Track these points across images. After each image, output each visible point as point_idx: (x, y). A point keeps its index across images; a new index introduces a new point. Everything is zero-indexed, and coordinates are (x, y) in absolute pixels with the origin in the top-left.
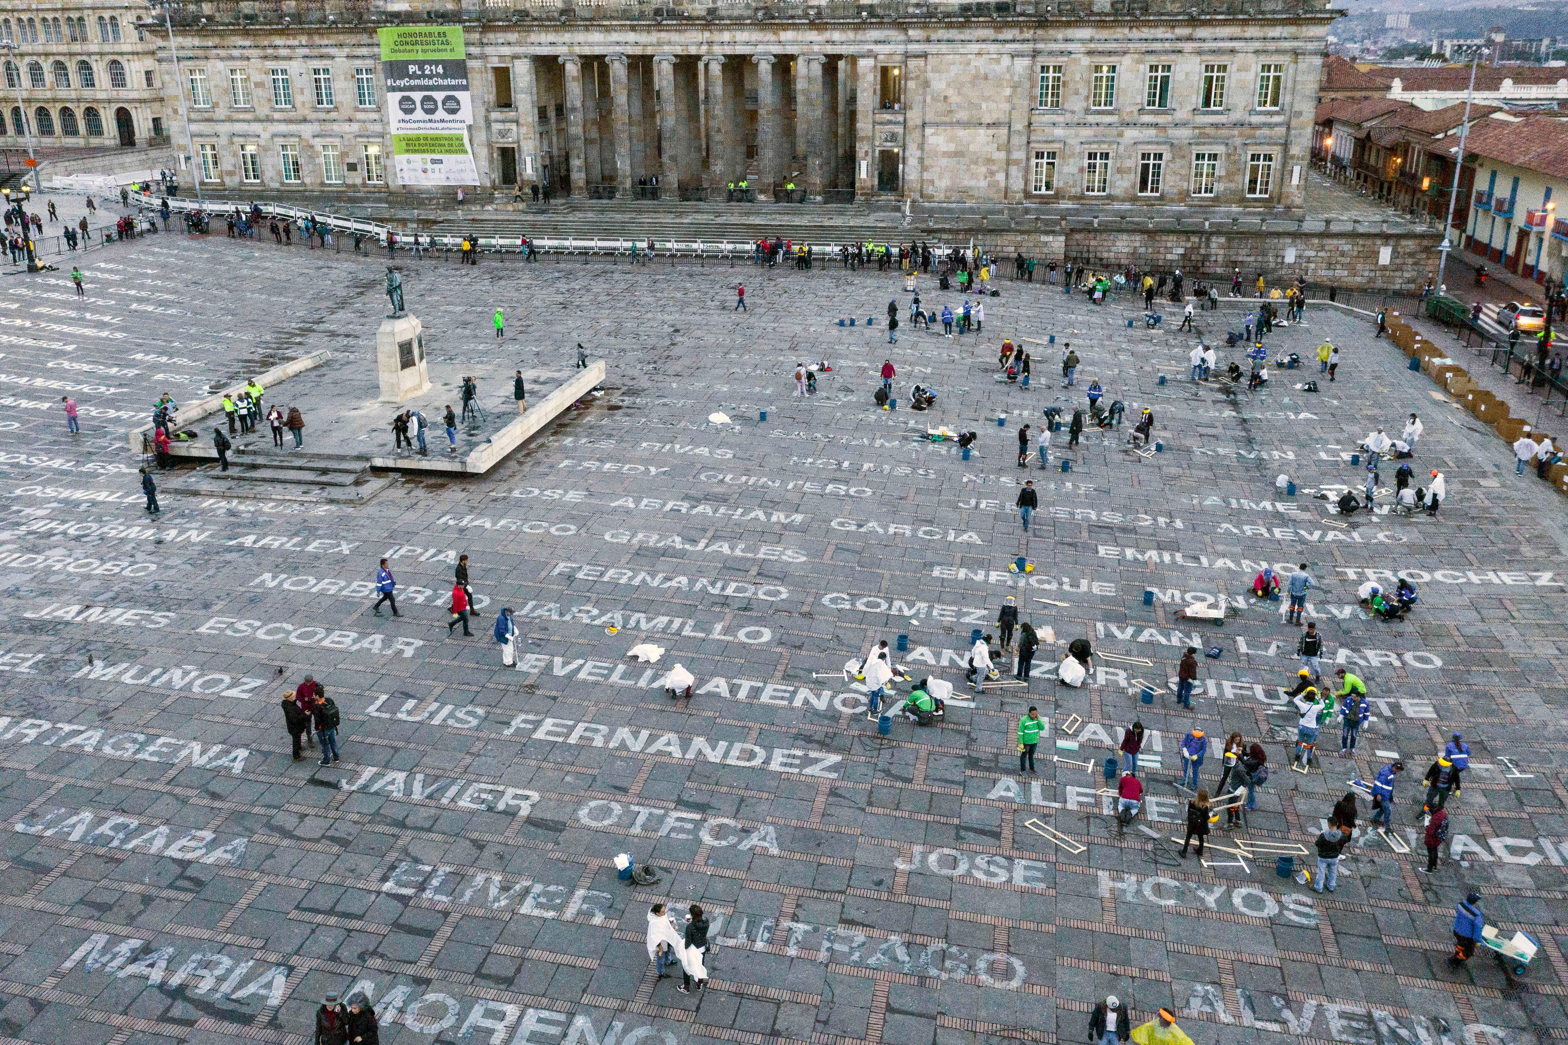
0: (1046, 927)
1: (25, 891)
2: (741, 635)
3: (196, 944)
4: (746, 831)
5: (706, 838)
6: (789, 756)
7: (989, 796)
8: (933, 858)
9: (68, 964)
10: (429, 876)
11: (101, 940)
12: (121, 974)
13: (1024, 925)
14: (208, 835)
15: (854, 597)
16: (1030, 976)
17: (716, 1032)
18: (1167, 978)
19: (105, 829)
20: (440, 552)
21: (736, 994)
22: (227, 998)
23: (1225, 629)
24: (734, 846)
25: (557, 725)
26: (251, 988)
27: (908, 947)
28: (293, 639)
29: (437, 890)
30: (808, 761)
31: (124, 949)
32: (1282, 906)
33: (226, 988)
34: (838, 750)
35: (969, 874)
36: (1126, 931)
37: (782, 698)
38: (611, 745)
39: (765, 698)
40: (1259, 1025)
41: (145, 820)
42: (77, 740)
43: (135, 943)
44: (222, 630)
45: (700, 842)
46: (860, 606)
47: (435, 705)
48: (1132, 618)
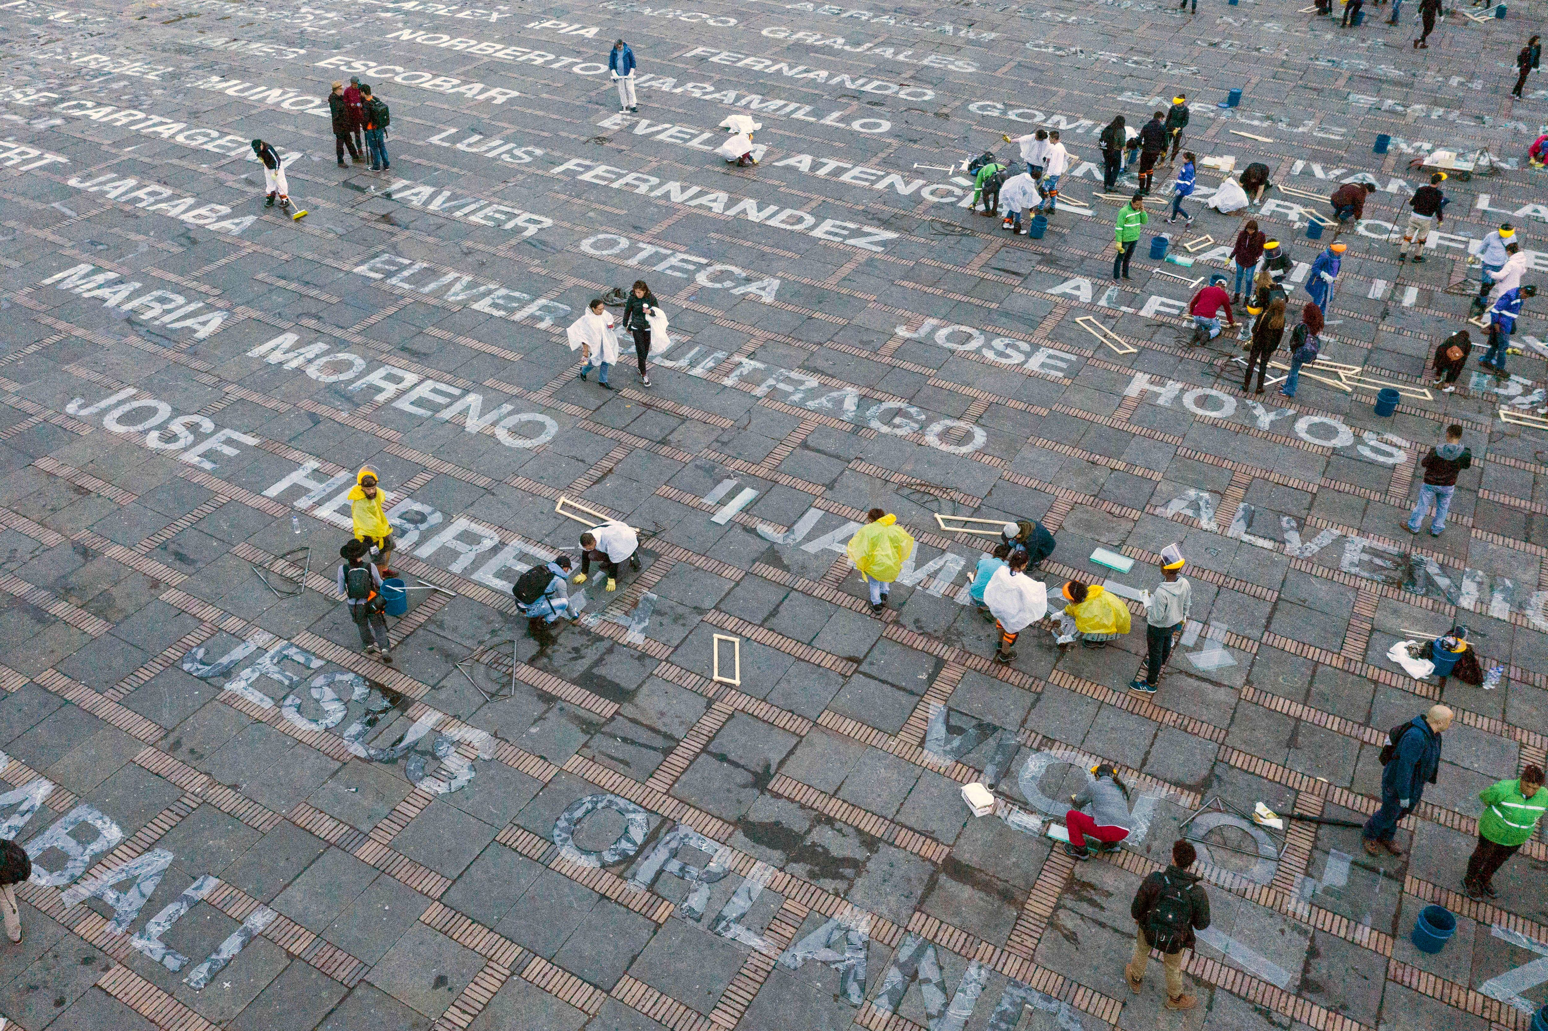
0: (1037, 409)
1: (47, 226)
2: (856, 126)
3: (162, 284)
4: (748, 280)
5: (702, 279)
6: (840, 227)
7: (1049, 291)
8: (943, 333)
9: (48, 281)
10: (402, 268)
11: (84, 268)
12: (86, 295)
13: (1012, 403)
14: (225, 210)
15: (1008, 107)
16: (987, 446)
17: (603, 431)
18: (1157, 476)
19: (141, 194)
20: (583, 28)
21: (645, 404)
22: (164, 326)
23: (1471, 186)
24: (728, 289)
25: (608, 172)
26: (189, 323)
27: (860, 400)
28: (398, 79)
29: (406, 280)
30: (857, 233)
31: (100, 278)
32: (1359, 439)
33: (167, 319)
34: (897, 230)
35: (978, 351)
36: (1134, 429)
37: (866, 180)
38: (652, 194)
39: (846, 178)
40: (1246, 538)
41: (178, 191)
42: (159, 129)
43: (112, 275)
44: (338, 66)
45: (694, 280)
46: (1012, 115)
47: (499, 142)
48: (1348, 161)
